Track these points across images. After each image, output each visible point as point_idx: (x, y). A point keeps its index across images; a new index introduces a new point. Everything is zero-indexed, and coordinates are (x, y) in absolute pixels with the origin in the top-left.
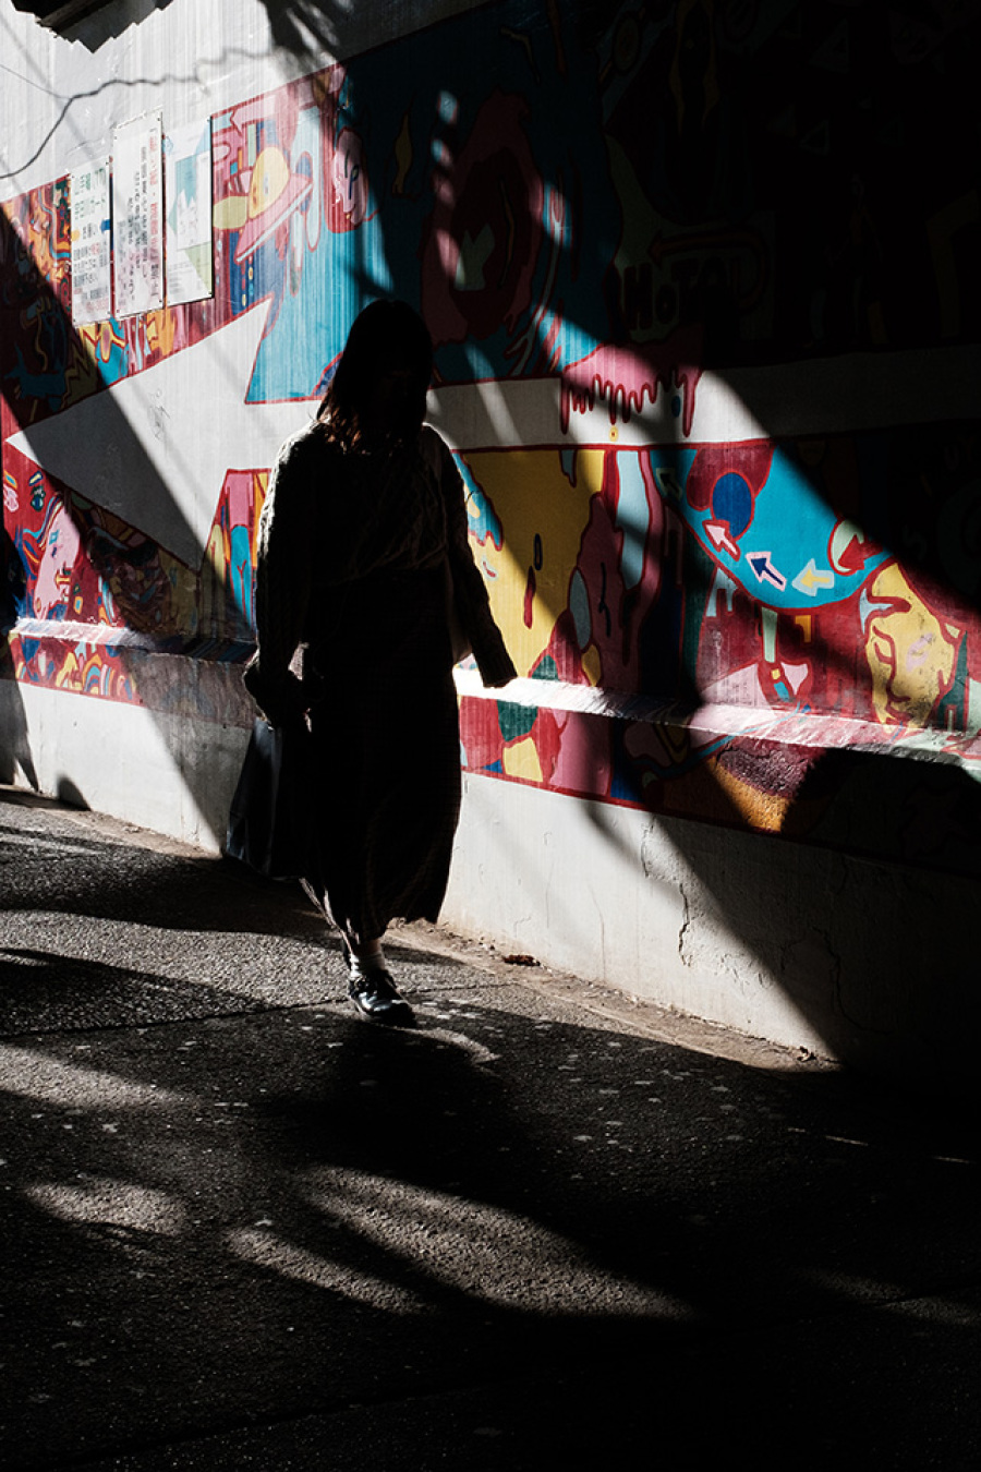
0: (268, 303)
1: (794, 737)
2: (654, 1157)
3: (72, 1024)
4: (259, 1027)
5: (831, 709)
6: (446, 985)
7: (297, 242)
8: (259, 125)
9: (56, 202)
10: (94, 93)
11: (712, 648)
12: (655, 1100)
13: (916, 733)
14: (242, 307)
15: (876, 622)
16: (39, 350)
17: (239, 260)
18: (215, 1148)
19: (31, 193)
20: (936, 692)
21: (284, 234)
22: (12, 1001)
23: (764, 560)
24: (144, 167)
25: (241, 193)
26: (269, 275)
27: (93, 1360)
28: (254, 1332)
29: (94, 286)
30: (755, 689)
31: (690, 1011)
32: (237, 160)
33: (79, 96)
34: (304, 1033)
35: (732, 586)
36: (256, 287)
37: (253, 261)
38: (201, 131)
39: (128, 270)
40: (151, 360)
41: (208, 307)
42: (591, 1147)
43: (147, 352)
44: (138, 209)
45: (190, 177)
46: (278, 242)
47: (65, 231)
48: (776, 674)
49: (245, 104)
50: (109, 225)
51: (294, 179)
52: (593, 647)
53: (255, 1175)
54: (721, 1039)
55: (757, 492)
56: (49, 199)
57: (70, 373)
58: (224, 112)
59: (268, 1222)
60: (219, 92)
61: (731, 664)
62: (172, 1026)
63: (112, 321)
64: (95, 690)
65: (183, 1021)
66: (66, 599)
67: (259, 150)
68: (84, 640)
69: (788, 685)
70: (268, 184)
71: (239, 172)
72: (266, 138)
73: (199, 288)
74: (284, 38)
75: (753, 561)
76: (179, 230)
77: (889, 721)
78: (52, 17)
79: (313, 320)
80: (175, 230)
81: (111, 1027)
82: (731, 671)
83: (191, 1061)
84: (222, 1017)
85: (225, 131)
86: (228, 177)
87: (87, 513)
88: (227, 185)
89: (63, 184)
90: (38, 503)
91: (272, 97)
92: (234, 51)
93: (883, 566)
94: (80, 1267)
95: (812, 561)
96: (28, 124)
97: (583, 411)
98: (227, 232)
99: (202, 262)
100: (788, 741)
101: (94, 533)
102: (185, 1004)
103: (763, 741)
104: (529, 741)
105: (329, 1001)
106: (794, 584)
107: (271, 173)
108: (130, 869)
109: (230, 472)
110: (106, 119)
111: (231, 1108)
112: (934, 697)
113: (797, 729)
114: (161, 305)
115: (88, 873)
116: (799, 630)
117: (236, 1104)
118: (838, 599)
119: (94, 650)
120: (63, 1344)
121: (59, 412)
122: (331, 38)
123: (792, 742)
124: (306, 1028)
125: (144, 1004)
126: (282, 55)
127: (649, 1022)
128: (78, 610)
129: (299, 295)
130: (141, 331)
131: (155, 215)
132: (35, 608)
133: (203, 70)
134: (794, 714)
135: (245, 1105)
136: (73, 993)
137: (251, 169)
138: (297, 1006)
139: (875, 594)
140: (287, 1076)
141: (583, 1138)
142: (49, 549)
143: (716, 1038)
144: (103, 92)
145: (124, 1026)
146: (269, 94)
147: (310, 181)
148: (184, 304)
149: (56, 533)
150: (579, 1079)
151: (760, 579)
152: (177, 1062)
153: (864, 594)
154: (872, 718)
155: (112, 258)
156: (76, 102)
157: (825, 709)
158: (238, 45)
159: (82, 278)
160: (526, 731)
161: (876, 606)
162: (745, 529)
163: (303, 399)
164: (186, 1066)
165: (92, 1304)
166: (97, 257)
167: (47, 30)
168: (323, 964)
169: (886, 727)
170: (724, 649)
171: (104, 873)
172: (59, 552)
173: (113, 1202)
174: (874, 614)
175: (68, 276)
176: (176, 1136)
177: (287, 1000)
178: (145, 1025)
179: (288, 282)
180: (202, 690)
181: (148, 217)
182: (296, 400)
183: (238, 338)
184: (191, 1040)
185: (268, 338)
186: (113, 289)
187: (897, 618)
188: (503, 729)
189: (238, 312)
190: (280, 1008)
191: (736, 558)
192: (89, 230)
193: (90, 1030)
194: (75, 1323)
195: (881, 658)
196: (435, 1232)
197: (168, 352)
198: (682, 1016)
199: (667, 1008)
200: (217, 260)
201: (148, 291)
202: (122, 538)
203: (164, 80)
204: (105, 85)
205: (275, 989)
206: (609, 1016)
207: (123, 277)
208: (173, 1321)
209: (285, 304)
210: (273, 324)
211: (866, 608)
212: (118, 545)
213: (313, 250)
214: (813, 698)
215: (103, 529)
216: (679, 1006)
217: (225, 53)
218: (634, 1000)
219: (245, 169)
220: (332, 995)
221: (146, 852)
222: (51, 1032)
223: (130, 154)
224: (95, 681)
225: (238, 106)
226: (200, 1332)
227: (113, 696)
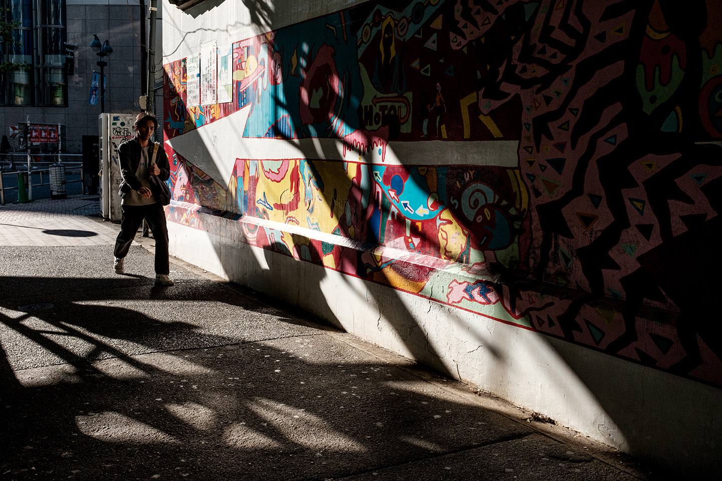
0: (250, 105)
1: (415, 261)
2: (367, 400)
3: (184, 347)
4: (243, 349)
5: (427, 253)
6: (303, 334)
7: (260, 87)
8: (248, 48)
9: (182, 66)
10: (194, 32)
11: (390, 230)
12: (368, 379)
13: (453, 263)
14: (242, 106)
15: (441, 226)
16: (176, 114)
17: (241, 91)
18: (228, 395)
19: (174, 62)
20: (460, 251)
21: (256, 84)
22: (165, 338)
23: (407, 204)
24: (211, 57)
25: (242, 69)
26: (251, 97)
27: (188, 474)
28: (238, 465)
29: (194, 95)
30: (403, 245)
31: (381, 345)
32: (241, 58)
33: (189, 33)
34: (257, 351)
35: (396, 212)
36: (247, 100)
37: (246, 92)
38: (229, 48)
39: (205, 90)
40: (212, 120)
41: (231, 105)
42: (347, 396)
43: (211, 118)
44: (209, 71)
45: (226, 62)
46: (254, 86)
47: (185, 76)
48: (410, 240)
49: (243, 40)
50: (199, 75)
51: (259, 66)
52: (352, 226)
53: (240, 406)
54: (390, 356)
55: (405, 181)
56: (180, 65)
57: (186, 122)
58: (237, 42)
59: (244, 423)
60: (235, 36)
61: (396, 236)
62: (215, 348)
63: (200, 107)
64: (193, 226)
65: (219, 346)
66: (184, 195)
67: (248, 56)
68: (189, 209)
69: (414, 244)
70: (251, 67)
71: (242, 62)
72: (250, 52)
73: (228, 99)
74: (255, 20)
75: (403, 204)
76: (222, 79)
77: (445, 259)
78: (182, 6)
79: (264, 113)
80: (221, 79)
81: (196, 348)
82: (396, 238)
83: (221, 362)
84: (231, 345)
85: (237, 48)
86: (238, 64)
87: (191, 168)
88: (238, 66)
89: (185, 60)
90: (175, 163)
91: (253, 39)
92: (240, 23)
93: (444, 210)
94: (185, 439)
95: (422, 205)
96: (173, 40)
97: (350, 151)
98: (237, 81)
99: (229, 90)
100: (413, 263)
101: (193, 174)
102: (220, 340)
103: (405, 262)
104: (331, 255)
105: (266, 340)
106: (416, 212)
107: (252, 63)
108: (203, 287)
109: (237, 159)
110: (199, 41)
111: (233, 380)
112: (459, 252)
113: (416, 259)
114: (216, 103)
115: (190, 289)
116: (417, 227)
117: (235, 378)
118: (430, 218)
119: (193, 212)
120: (179, 468)
121: (183, 134)
122: (270, 22)
123: (415, 263)
124: (258, 350)
125: (207, 339)
126: (254, 26)
127: (368, 349)
128: (188, 199)
129: (260, 104)
130: (209, 110)
131: (214, 73)
132: (174, 197)
133: (229, 28)
134: (415, 254)
135: (238, 378)
136: (184, 335)
137: (245, 62)
138: (255, 341)
139: (441, 218)
140: (251, 368)
141: (344, 393)
142: (179, 178)
143: (388, 355)
144: (197, 32)
145: (200, 348)
146: (251, 38)
147: (264, 68)
148: (223, 103)
149: (181, 173)
150: (344, 371)
151: (405, 210)
152: (217, 362)
153: (438, 217)
154: (440, 257)
155: (200, 86)
156: (188, 34)
157: (425, 253)
158: (242, 21)
159: (190, 92)
160: (330, 252)
161: (442, 222)
162: (401, 193)
163: (261, 138)
164: (220, 363)
165: (188, 453)
166: (195, 85)
167: (180, 10)
168: (264, 326)
169: (444, 260)
170: (394, 231)
171: (195, 289)
172: (182, 179)
173: (195, 415)
174: (441, 224)
175: (185, 91)
176: (216, 390)
177: (252, 339)
178: (207, 348)
179: (257, 99)
180: (228, 229)
181: (212, 74)
182: (259, 138)
183: (240, 117)
184: (221, 353)
185: (250, 117)
186: (200, 96)
187: (448, 226)
188: (323, 250)
189: (241, 107)
190: (250, 342)
191: (398, 202)
192: (193, 76)
193: (189, 349)
194: (183, 460)
195: (443, 238)
196: (297, 428)
197: (218, 118)
198: (378, 347)
199: (373, 343)
200: (234, 90)
201: (212, 98)
202: (202, 177)
203: (216, 30)
204: (198, 30)
205: (249, 335)
206: (355, 347)
207: (204, 92)
208: (213, 460)
209: (256, 106)
210: (252, 112)
211: (439, 222)
212: (201, 179)
213: (265, 90)
214: (421, 249)
215: (197, 174)
216: (377, 343)
217: (236, 23)
218: (363, 340)
219: (243, 62)
220: (267, 337)
221: (209, 281)
222: (178, 350)
223: (207, 53)
224: (193, 223)
225: (242, 41)
226: (221, 464)
227: (199, 228)
